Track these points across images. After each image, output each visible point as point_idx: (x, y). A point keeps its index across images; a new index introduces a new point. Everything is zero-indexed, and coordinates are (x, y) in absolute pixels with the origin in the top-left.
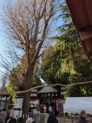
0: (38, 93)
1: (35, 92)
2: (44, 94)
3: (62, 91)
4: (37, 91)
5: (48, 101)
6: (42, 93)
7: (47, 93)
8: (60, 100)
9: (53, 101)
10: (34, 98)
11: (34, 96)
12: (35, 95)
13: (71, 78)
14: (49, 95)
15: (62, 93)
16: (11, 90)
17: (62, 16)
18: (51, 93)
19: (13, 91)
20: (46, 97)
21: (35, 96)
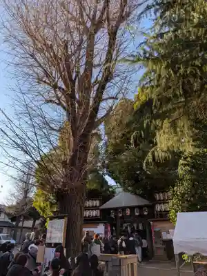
0: (101, 207)
1: (96, 206)
2: (116, 209)
3: (160, 204)
4: (100, 203)
5: (127, 228)
6: (111, 209)
7: (124, 209)
8: (155, 224)
9: (138, 227)
10: (92, 221)
11: (94, 215)
12: (95, 213)
13: (185, 165)
14: (128, 212)
15: (158, 208)
16: (42, 204)
17: (153, 10)
18: (132, 208)
19: (45, 205)
20: (121, 217)
21: (96, 216)
